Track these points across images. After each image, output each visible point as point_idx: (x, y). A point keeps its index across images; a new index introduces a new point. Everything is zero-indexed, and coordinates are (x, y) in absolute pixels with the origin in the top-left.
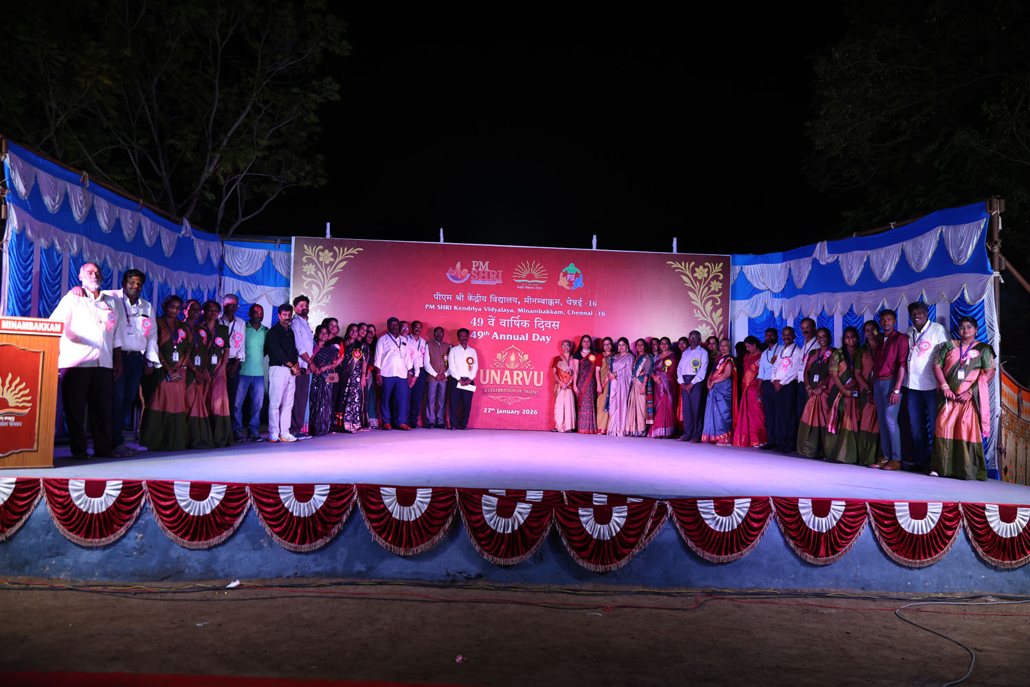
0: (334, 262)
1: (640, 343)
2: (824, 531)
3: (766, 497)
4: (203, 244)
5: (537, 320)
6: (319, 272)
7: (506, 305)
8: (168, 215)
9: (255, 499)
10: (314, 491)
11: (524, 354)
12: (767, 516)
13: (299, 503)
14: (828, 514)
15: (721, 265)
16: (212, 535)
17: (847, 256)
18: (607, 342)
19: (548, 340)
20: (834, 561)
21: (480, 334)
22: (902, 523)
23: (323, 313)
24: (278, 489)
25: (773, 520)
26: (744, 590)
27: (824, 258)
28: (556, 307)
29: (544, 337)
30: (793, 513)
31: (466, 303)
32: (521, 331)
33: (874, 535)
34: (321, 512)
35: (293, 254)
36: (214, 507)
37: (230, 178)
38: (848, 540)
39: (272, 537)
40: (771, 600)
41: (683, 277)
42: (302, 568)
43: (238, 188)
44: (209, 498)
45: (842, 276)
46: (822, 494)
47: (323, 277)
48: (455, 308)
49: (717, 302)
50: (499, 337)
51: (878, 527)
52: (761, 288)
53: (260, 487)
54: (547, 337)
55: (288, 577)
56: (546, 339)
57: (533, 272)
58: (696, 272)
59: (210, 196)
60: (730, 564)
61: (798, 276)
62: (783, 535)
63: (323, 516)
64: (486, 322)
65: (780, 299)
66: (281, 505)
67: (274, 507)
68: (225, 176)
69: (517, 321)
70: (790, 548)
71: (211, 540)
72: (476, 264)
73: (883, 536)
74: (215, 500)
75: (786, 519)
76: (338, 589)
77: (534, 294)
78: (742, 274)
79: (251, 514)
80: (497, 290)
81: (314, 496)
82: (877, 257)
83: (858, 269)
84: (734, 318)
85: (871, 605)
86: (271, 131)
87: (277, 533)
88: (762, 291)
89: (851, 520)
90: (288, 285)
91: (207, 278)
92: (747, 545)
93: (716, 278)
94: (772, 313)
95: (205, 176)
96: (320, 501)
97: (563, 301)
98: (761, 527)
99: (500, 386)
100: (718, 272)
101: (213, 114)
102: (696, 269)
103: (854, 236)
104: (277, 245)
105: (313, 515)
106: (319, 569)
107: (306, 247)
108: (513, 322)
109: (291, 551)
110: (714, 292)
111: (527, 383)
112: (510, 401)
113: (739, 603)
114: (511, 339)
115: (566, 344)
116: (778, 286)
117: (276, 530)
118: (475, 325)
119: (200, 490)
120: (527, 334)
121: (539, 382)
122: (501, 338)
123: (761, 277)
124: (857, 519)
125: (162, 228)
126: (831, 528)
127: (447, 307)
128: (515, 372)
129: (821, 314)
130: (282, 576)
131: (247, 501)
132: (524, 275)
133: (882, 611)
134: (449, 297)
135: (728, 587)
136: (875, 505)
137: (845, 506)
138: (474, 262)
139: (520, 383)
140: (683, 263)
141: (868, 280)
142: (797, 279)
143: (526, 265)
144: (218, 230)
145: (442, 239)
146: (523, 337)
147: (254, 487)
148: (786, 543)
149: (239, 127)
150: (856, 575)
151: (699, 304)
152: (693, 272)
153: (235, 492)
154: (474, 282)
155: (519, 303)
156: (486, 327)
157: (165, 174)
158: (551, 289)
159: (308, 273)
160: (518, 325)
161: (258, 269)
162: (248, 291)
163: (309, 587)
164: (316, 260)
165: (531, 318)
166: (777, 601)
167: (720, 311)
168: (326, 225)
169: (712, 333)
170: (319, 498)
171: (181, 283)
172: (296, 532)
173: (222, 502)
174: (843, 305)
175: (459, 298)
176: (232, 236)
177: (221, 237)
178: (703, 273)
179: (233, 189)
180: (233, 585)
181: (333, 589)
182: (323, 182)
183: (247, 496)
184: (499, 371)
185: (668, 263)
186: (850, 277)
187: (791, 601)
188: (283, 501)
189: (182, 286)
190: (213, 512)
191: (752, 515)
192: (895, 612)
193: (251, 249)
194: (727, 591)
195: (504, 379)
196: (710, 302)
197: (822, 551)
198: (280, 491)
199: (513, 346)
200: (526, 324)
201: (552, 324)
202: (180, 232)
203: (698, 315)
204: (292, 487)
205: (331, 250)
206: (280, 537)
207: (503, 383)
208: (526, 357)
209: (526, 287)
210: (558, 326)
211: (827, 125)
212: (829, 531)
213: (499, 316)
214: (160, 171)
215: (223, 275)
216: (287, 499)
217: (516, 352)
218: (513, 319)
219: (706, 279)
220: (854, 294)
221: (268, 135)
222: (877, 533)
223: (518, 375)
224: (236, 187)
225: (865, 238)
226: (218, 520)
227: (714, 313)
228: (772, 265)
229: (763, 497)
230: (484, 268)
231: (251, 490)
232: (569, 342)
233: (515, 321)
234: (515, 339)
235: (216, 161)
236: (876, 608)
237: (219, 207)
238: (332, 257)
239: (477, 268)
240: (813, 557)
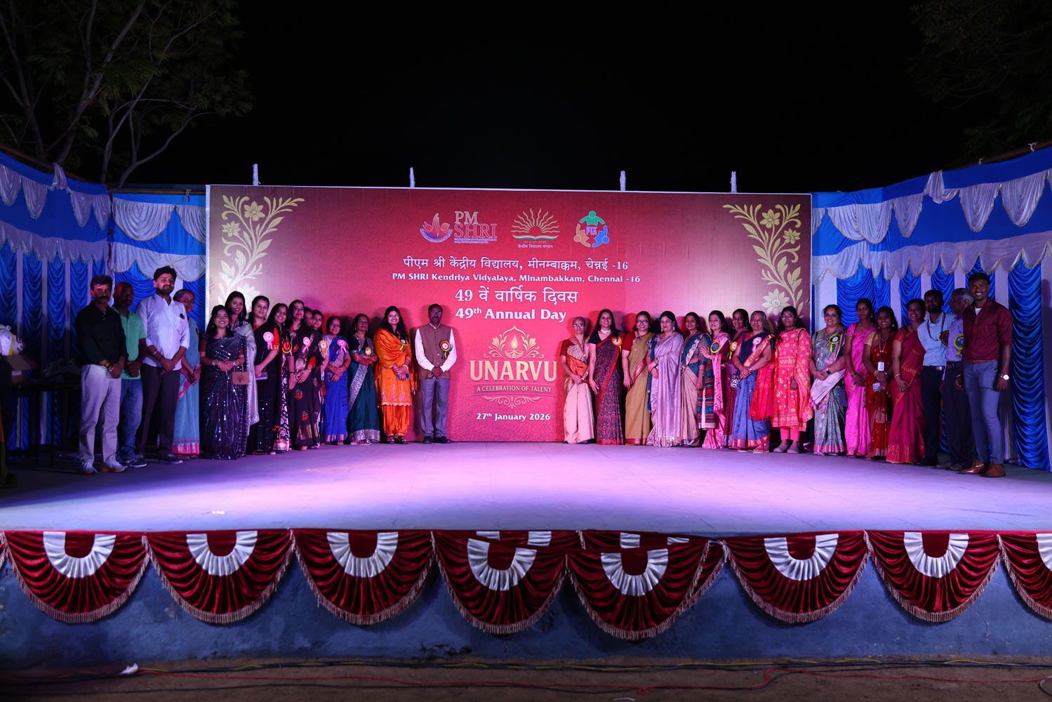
0: (265, 219)
1: (690, 318)
2: (940, 576)
3: (859, 532)
4: (83, 199)
5: (546, 290)
6: (245, 234)
7: (503, 271)
8: (32, 160)
9: (154, 551)
10: (235, 539)
11: (529, 338)
12: (861, 558)
13: (215, 557)
14: (945, 553)
15: (798, 207)
16: (97, 603)
17: (970, 192)
18: (642, 318)
19: (563, 317)
20: (954, 615)
21: (469, 312)
22: (1048, 562)
23: (253, 288)
24: (186, 538)
25: (869, 563)
26: (832, 660)
27: (939, 194)
28: (572, 272)
29: (556, 314)
30: (897, 552)
31: (448, 270)
32: (524, 306)
33: (1009, 580)
34: (246, 569)
35: (208, 209)
36: (99, 566)
37: (118, 108)
38: (974, 588)
39: (180, 604)
40: (868, 672)
41: (746, 226)
42: (222, 645)
43: (131, 119)
44: (92, 553)
45: (964, 219)
46: (937, 523)
47: (251, 239)
48: (434, 277)
49: (794, 258)
50: (495, 316)
51: (1015, 568)
52: (852, 238)
53: (161, 537)
54: (561, 314)
55: (205, 658)
56: (559, 316)
57: (541, 225)
58: (763, 218)
59: (92, 132)
60: (811, 625)
61: (905, 221)
62: (883, 582)
63: (250, 573)
64: (476, 295)
65: (880, 253)
66: (191, 561)
67: (182, 563)
68: (111, 104)
69: (518, 293)
70: (893, 600)
71: (97, 611)
72: (460, 214)
73: (1022, 582)
74: (100, 556)
75: (888, 561)
76: (273, 673)
77: (541, 255)
78: (827, 219)
79: (150, 574)
80: (490, 251)
81: (237, 547)
82: (1011, 192)
83: (986, 208)
84: (817, 281)
85: (1005, 675)
86: (173, 39)
87: (187, 599)
88: (856, 242)
89: (977, 559)
90: (203, 252)
91: (92, 246)
92: (834, 598)
93: (791, 225)
94: (870, 272)
95: (84, 103)
96: (245, 553)
97: (582, 263)
98: (853, 573)
99: (498, 382)
100: (794, 218)
101: (92, 17)
102: (764, 214)
103: (980, 163)
104: (186, 197)
105: (235, 573)
106: (246, 646)
107: (225, 198)
108: (514, 294)
109: (206, 623)
110: (789, 246)
111: (535, 377)
112: (513, 402)
113: (824, 678)
114: (511, 317)
115: (578, 322)
116: (877, 236)
117: (186, 594)
118: (461, 299)
119: (79, 543)
120: (533, 311)
121: (551, 376)
122: (498, 317)
123: (854, 225)
124: (986, 558)
125: (26, 179)
126: (949, 571)
127: (422, 277)
128: (519, 363)
129: (936, 272)
130: (196, 657)
131: (143, 556)
132: (527, 229)
133: (1021, 684)
134: (425, 262)
135: (809, 655)
136: (1010, 537)
137: (969, 541)
138: (457, 213)
139: (526, 378)
140: (745, 207)
141: (1001, 224)
142: (904, 224)
143: (530, 215)
144: (104, 178)
145: (412, 182)
146: (528, 314)
147: (154, 538)
148: (888, 594)
149: (129, 34)
150: (986, 634)
151: (768, 263)
152: (760, 218)
153: (127, 544)
154: (458, 240)
155: (521, 267)
156: (476, 302)
157: (28, 104)
158: (564, 247)
159: (230, 235)
160: (521, 298)
161: (161, 230)
162: (147, 261)
163: (232, 671)
164: (240, 216)
165: (537, 287)
166: (876, 673)
167: (798, 271)
168: (253, 168)
169: (788, 302)
170: (243, 549)
171: (55, 254)
172: (213, 597)
173: (110, 558)
174: (967, 259)
175: (438, 263)
176: (123, 187)
177: (108, 189)
178: (774, 220)
179: (122, 121)
180: (129, 670)
181: (266, 672)
182: (247, 107)
183: (144, 549)
184: (496, 362)
185: (724, 206)
186: (976, 220)
187: (895, 673)
188: (194, 555)
189: (57, 258)
190: (98, 572)
191: (841, 557)
192: (1039, 685)
193: (150, 204)
194: (807, 661)
195: (504, 373)
196: (785, 258)
197: (938, 603)
198: (189, 541)
199: (514, 327)
200: (531, 296)
201: (567, 295)
202: (50, 184)
203: (767, 277)
204: (205, 535)
205: (261, 202)
206: (192, 603)
207: (502, 378)
208: (533, 341)
209: (531, 246)
210: (575, 297)
211: (941, 9)
212: (947, 576)
213: (494, 287)
214: (22, 99)
215: (113, 240)
216: (199, 552)
217: (519, 335)
218: (513, 290)
219: (777, 227)
220: (981, 244)
221: (168, 45)
222: (1013, 576)
223: (522, 366)
224: (128, 118)
225: (996, 164)
226: (106, 583)
227: (789, 274)
228: (868, 206)
229: (855, 532)
230: (471, 220)
231: (150, 541)
232: (582, 319)
233: (516, 293)
234: (516, 317)
235: (97, 83)
236: (1013, 679)
237: (104, 146)
238: (262, 211)
239: (462, 221)
240: (925, 612)
